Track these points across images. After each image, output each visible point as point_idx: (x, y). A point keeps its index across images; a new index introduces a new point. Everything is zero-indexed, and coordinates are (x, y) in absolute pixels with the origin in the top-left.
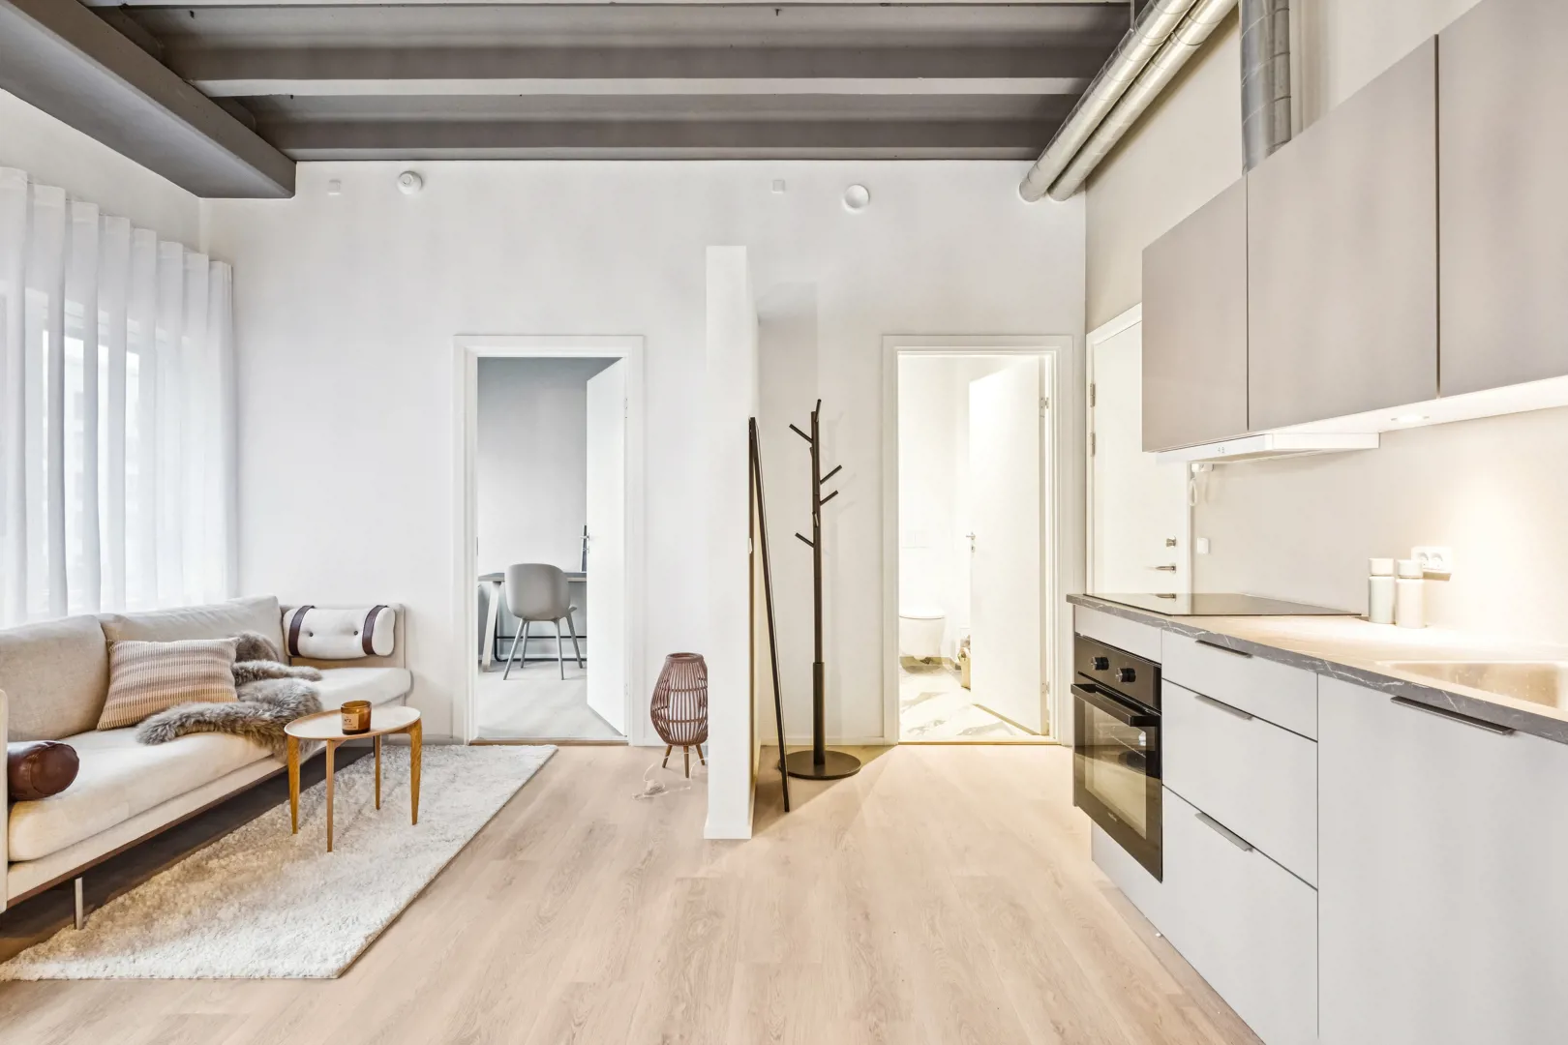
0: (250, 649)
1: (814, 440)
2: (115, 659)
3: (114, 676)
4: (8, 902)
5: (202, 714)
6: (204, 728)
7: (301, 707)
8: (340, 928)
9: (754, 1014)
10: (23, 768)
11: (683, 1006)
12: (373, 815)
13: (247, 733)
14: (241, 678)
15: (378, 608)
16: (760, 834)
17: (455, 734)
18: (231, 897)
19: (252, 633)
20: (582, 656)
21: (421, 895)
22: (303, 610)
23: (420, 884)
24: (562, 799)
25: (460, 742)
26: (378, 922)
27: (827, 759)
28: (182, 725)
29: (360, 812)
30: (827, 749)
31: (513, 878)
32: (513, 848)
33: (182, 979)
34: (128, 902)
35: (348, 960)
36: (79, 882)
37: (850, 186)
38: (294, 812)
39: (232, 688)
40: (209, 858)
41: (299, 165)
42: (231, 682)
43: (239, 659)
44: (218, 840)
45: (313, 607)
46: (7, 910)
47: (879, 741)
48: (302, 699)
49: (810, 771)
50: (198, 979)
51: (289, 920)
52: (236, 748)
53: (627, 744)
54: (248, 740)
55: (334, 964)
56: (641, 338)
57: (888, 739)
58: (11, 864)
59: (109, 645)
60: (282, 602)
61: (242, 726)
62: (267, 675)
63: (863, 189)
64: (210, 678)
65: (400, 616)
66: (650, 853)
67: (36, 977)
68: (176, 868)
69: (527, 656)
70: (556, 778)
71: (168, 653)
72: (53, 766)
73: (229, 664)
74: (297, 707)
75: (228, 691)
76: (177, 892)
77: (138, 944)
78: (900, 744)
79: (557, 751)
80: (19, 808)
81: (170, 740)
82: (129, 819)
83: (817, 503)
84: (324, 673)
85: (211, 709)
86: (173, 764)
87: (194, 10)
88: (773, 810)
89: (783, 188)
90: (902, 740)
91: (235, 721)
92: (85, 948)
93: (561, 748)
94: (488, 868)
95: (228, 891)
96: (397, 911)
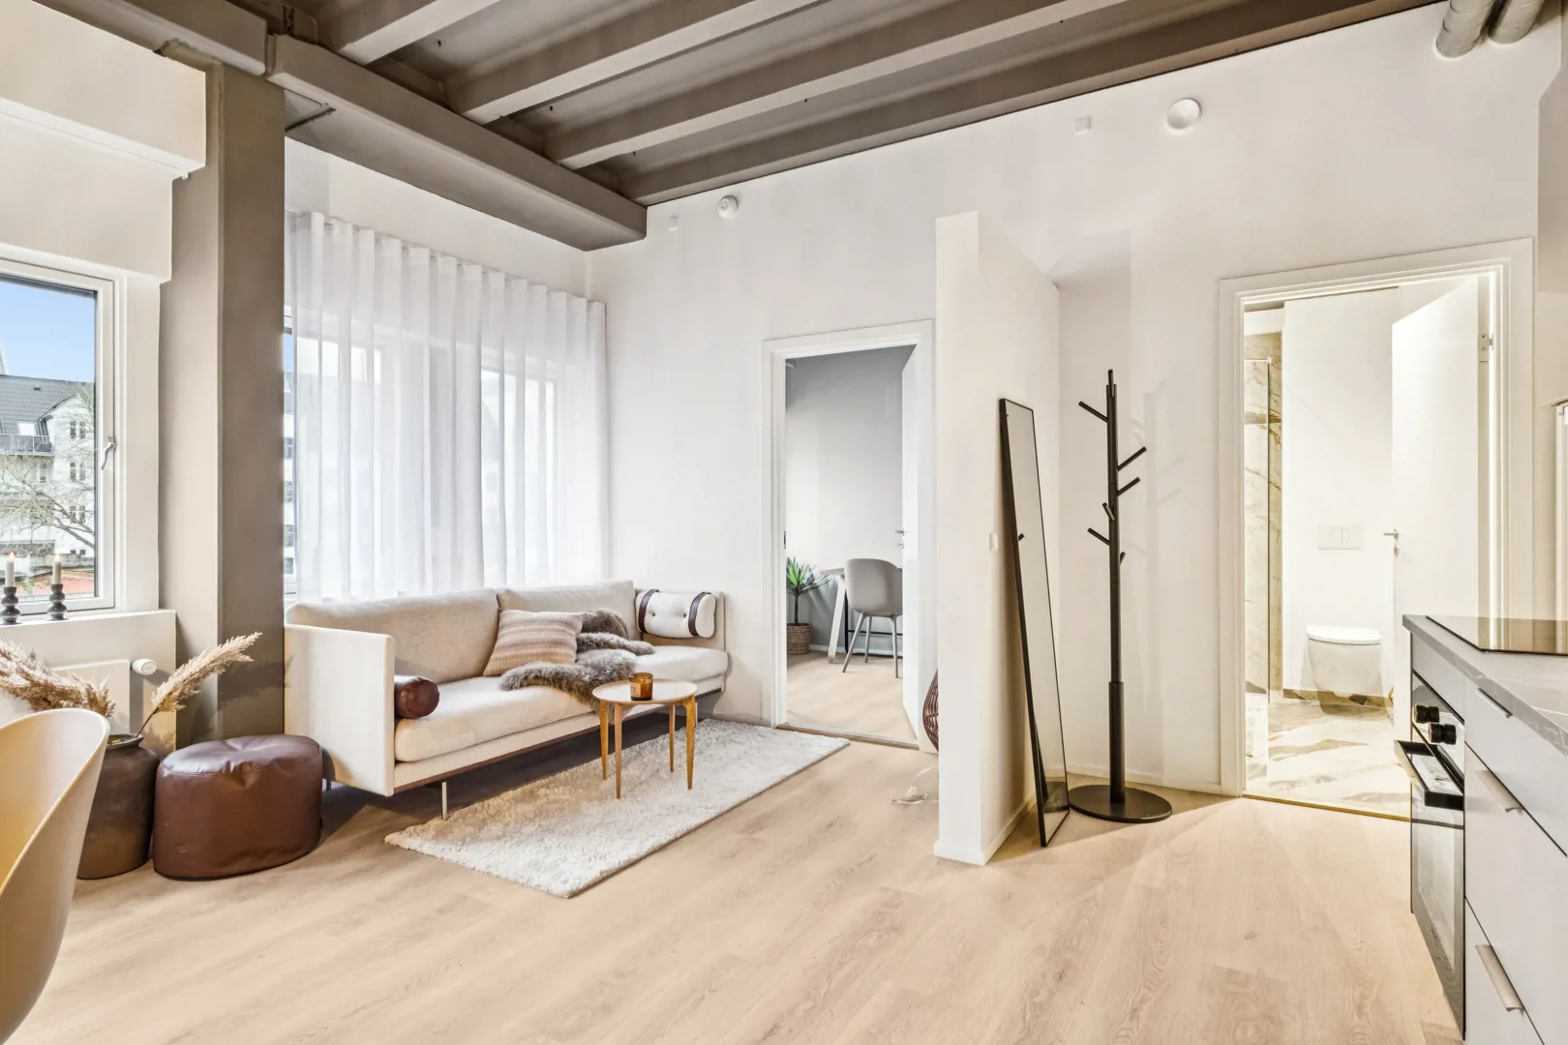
0: (605, 623)
1: (1111, 419)
2: (500, 625)
3: (500, 634)
4: (395, 789)
5: (540, 671)
6: (541, 682)
7: (615, 674)
8: (590, 860)
9: (871, 1034)
10: (403, 694)
11: (809, 1005)
12: (665, 776)
13: (570, 690)
14: (582, 647)
15: (703, 594)
16: (997, 863)
17: (765, 716)
18: (537, 819)
19: (606, 610)
20: (899, 654)
21: (662, 848)
22: (651, 593)
23: (664, 840)
24: (825, 790)
25: (767, 725)
26: (617, 861)
27: (1128, 799)
28: (526, 678)
29: (658, 771)
30: (1126, 785)
31: (738, 852)
32: (758, 824)
33: (479, 871)
34: (479, 808)
35: (581, 887)
36: (444, 785)
37: (1177, 101)
38: (604, 765)
39: (574, 654)
40: (539, 788)
41: (650, 210)
42: (571, 647)
43: (585, 629)
44: (554, 775)
45: (658, 591)
46: (395, 795)
47: (1215, 789)
48: (616, 667)
49: (1106, 810)
50: (488, 873)
51: (562, 846)
52: (561, 701)
53: (918, 749)
54: (571, 694)
55: (570, 887)
56: (931, 321)
57: (1227, 786)
58: (397, 762)
59: (499, 611)
60: (636, 586)
61: (567, 684)
62: (607, 645)
63: (1192, 102)
64: (557, 643)
65: (720, 605)
66: (871, 858)
67: (407, 847)
68: (519, 790)
69: (871, 651)
70: (829, 771)
71: (532, 621)
72: (424, 697)
73: (574, 633)
74: (611, 673)
75: (571, 656)
76: (509, 809)
77: (468, 839)
78: (1245, 796)
79: (848, 745)
80: (402, 723)
81: (516, 688)
82: (476, 745)
83: (1114, 492)
84: (656, 649)
85: (547, 667)
86: (511, 707)
87: (552, 105)
88: (1029, 841)
89: (1089, 126)
90: (1248, 792)
91: (562, 679)
92: (440, 835)
93: (853, 743)
94: (726, 837)
95: (541, 813)
96: (635, 857)
